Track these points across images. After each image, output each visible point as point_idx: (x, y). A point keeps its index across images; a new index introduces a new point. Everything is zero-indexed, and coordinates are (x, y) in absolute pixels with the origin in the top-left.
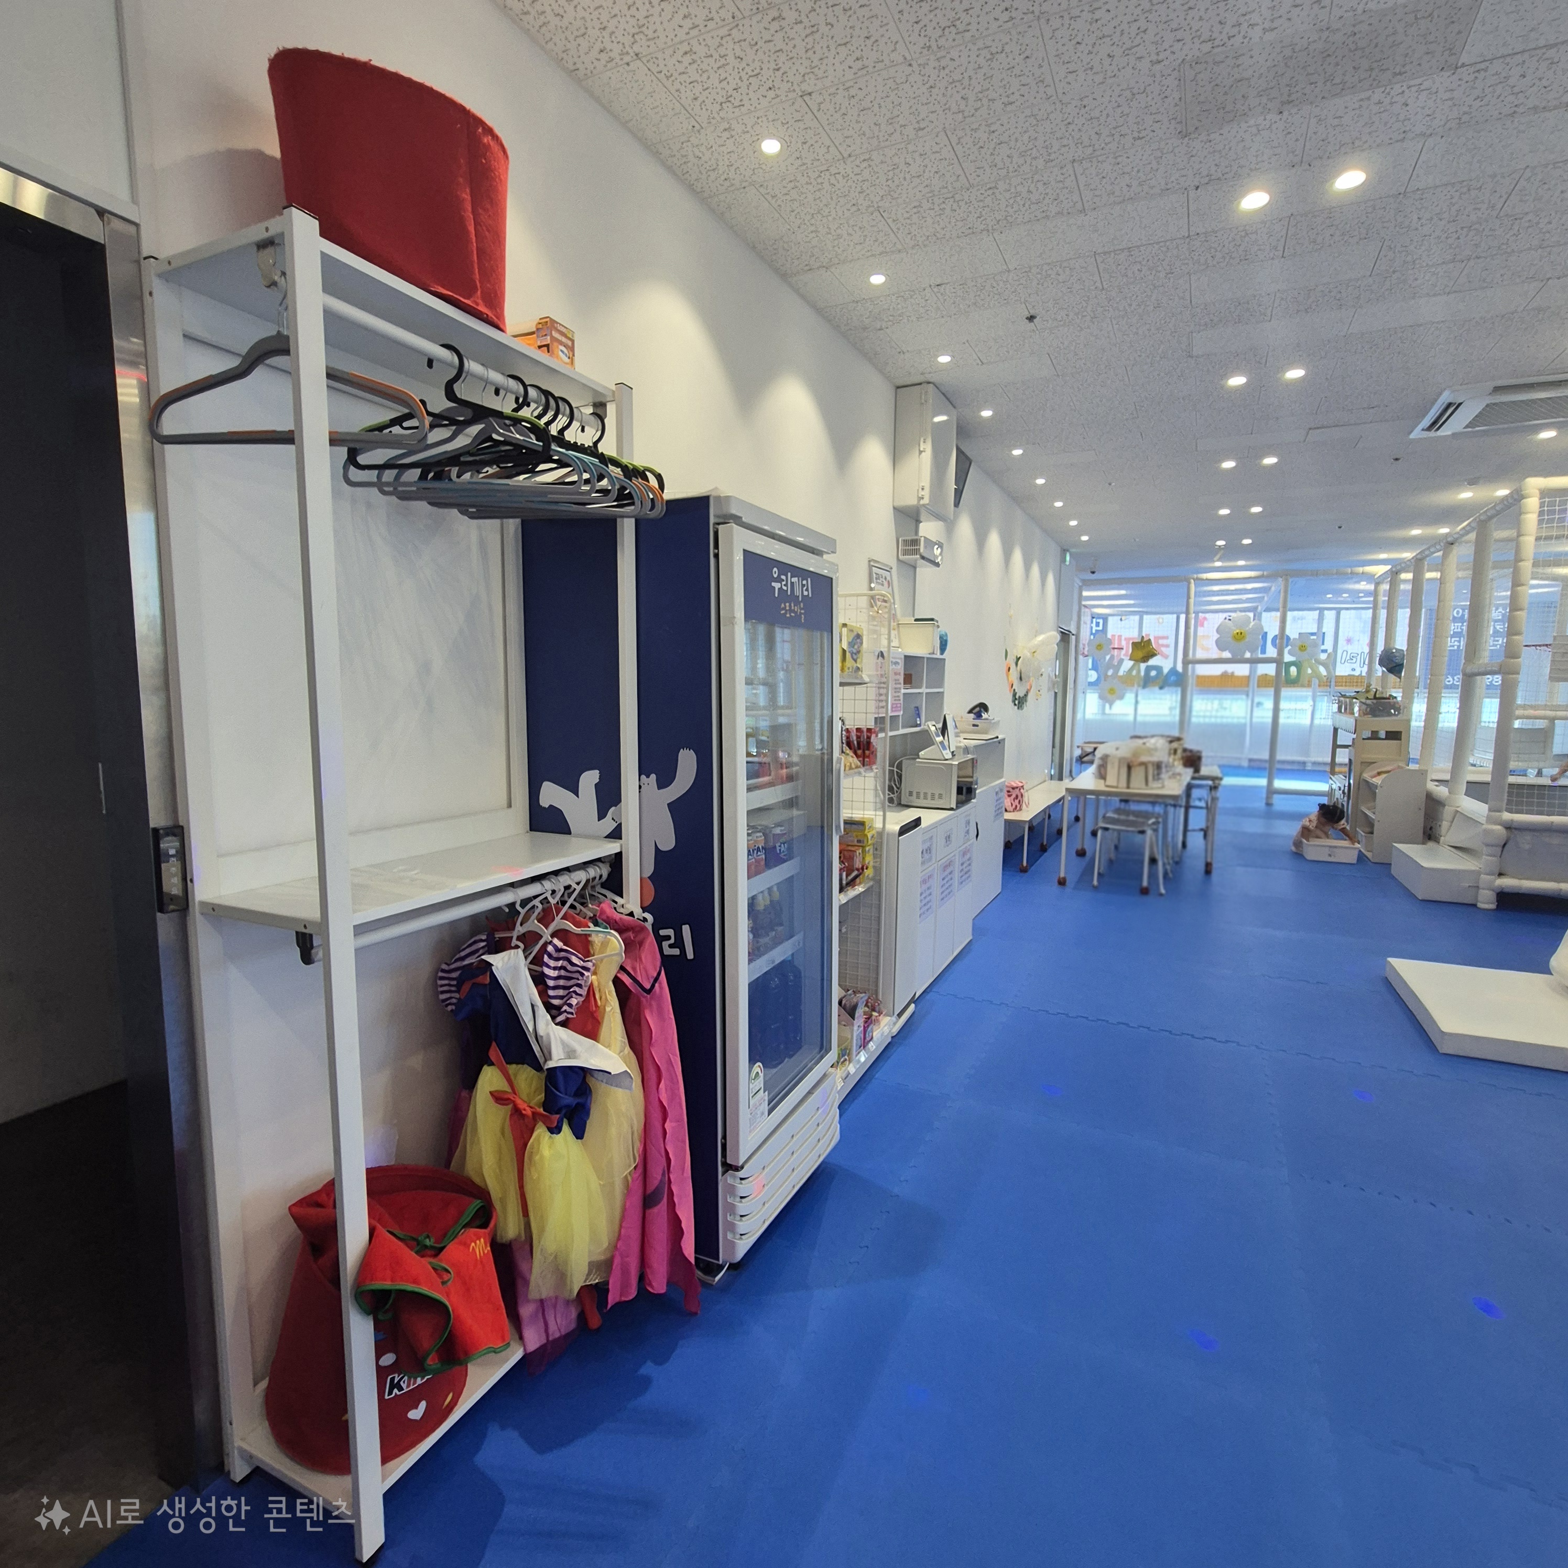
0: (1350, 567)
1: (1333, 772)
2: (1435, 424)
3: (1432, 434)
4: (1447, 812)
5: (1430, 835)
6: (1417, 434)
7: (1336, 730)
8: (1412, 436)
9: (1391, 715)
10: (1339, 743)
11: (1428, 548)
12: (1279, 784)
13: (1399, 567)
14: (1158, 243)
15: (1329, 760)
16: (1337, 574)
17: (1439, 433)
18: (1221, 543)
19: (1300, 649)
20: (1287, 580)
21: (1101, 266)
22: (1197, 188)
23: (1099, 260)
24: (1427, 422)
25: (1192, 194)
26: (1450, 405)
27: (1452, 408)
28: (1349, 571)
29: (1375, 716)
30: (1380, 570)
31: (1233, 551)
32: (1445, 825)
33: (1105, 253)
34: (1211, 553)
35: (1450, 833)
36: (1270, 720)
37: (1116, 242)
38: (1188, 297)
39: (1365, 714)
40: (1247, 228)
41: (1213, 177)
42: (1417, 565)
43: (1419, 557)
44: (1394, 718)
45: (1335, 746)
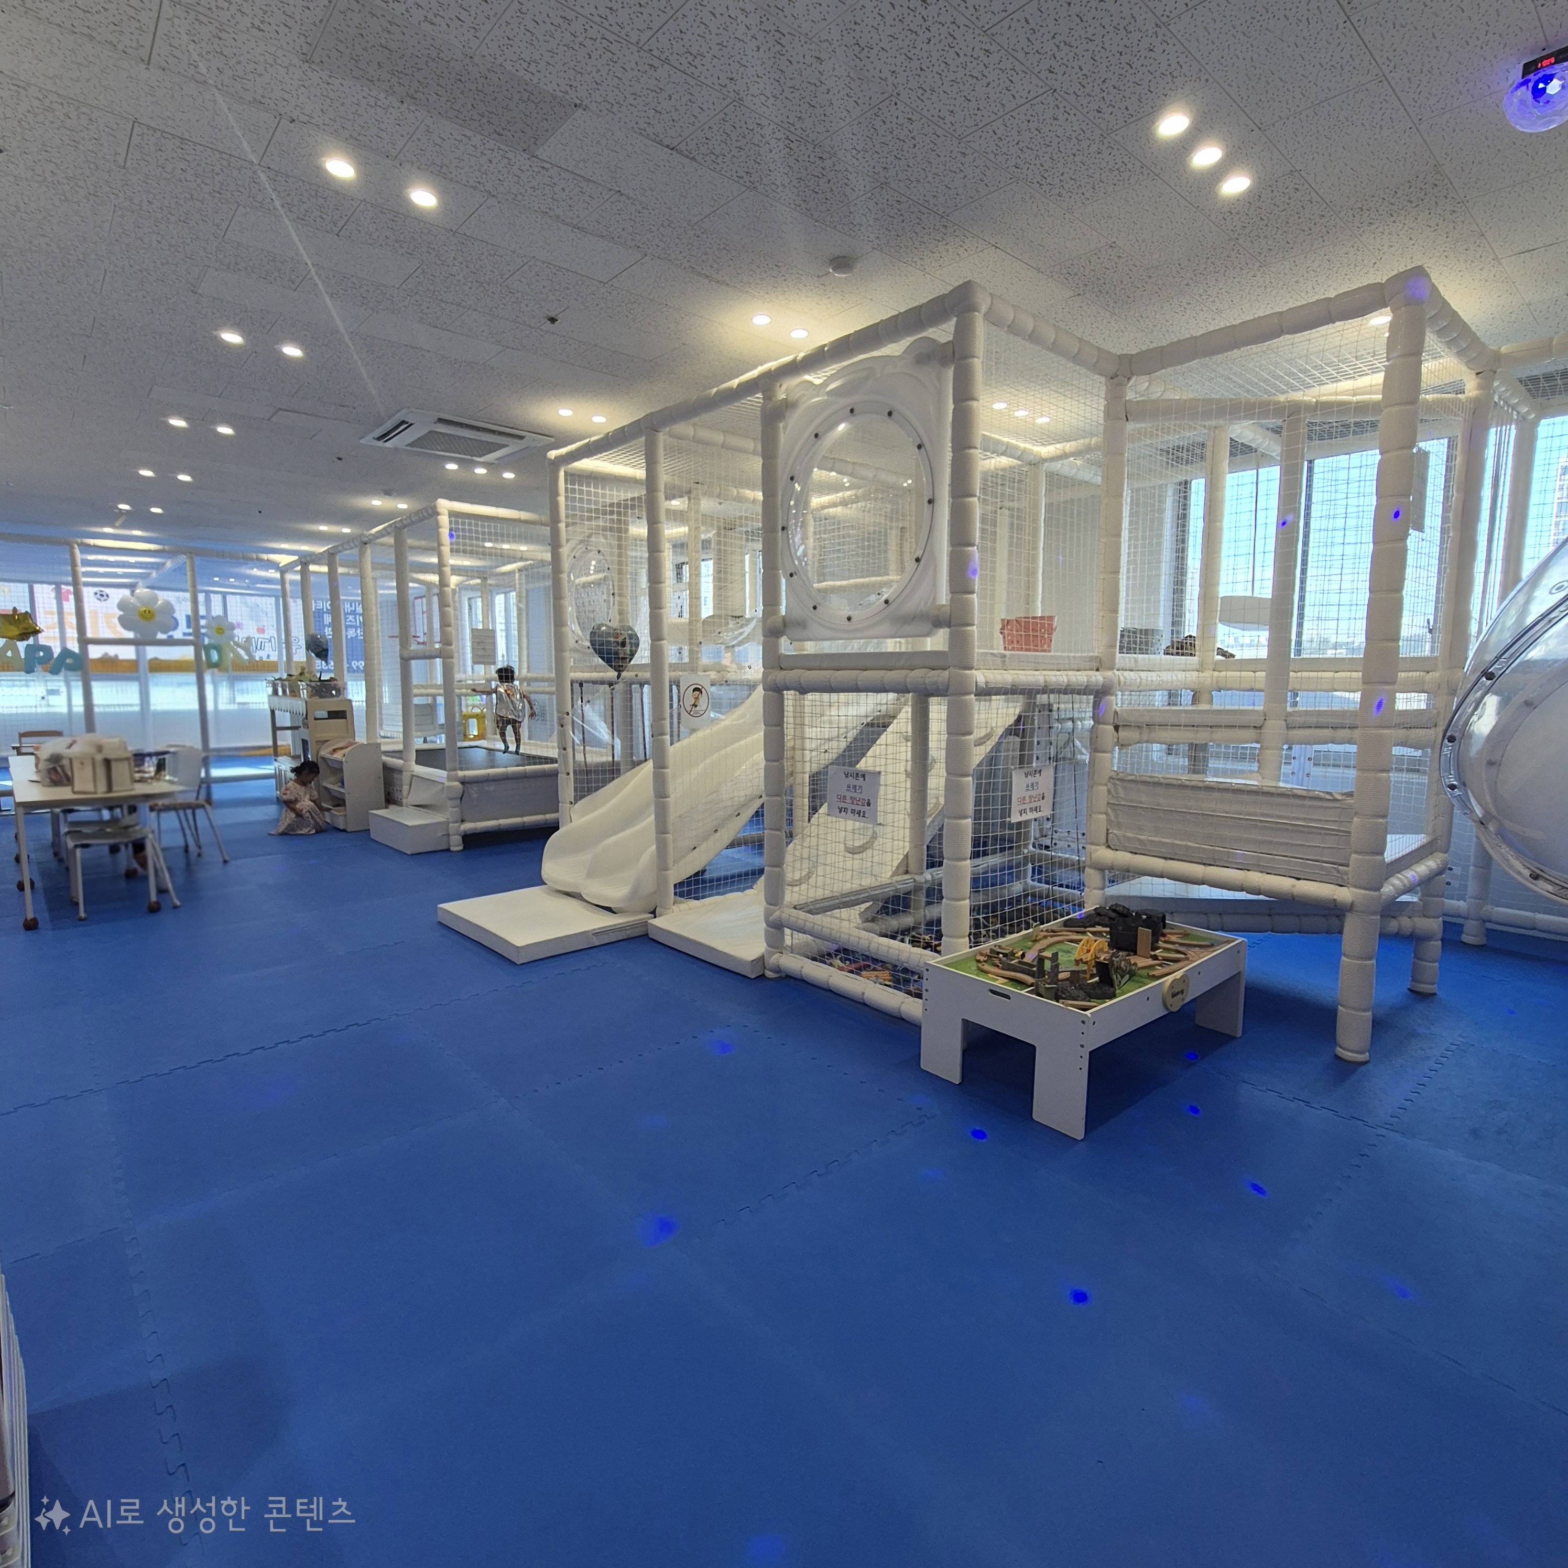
0: (255, 552)
1: (276, 754)
2: (383, 437)
3: (380, 443)
4: (406, 776)
5: (390, 799)
6: (368, 440)
7: (273, 712)
8: (362, 441)
9: (333, 696)
10: (278, 724)
11: (342, 545)
12: (216, 773)
13: (308, 559)
14: (221, 153)
15: (270, 743)
16: (243, 558)
17: (388, 444)
18: (124, 507)
19: (218, 632)
20: (192, 558)
21: (136, 140)
22: (293, 121)
23: (137, 130)
24: (379, 432)
25: (285, 123)
26: (403, 422)
27: (404, 425)
28: (254, 556)
29: (321, 697)
30: (284, 560)
31: (138, 518)
32: (405, 788)
33: (149, 127)
34: (112, 517)
35: (411, 796)
36: (195, 706)
37: (170, 122)
38: (224, 227)
39: (312, 696)
40: (321, 190)
41: (313, 121)
42: (330, 558)
43: (331, 551)
44: (335, 699)
45: (275, 729)
